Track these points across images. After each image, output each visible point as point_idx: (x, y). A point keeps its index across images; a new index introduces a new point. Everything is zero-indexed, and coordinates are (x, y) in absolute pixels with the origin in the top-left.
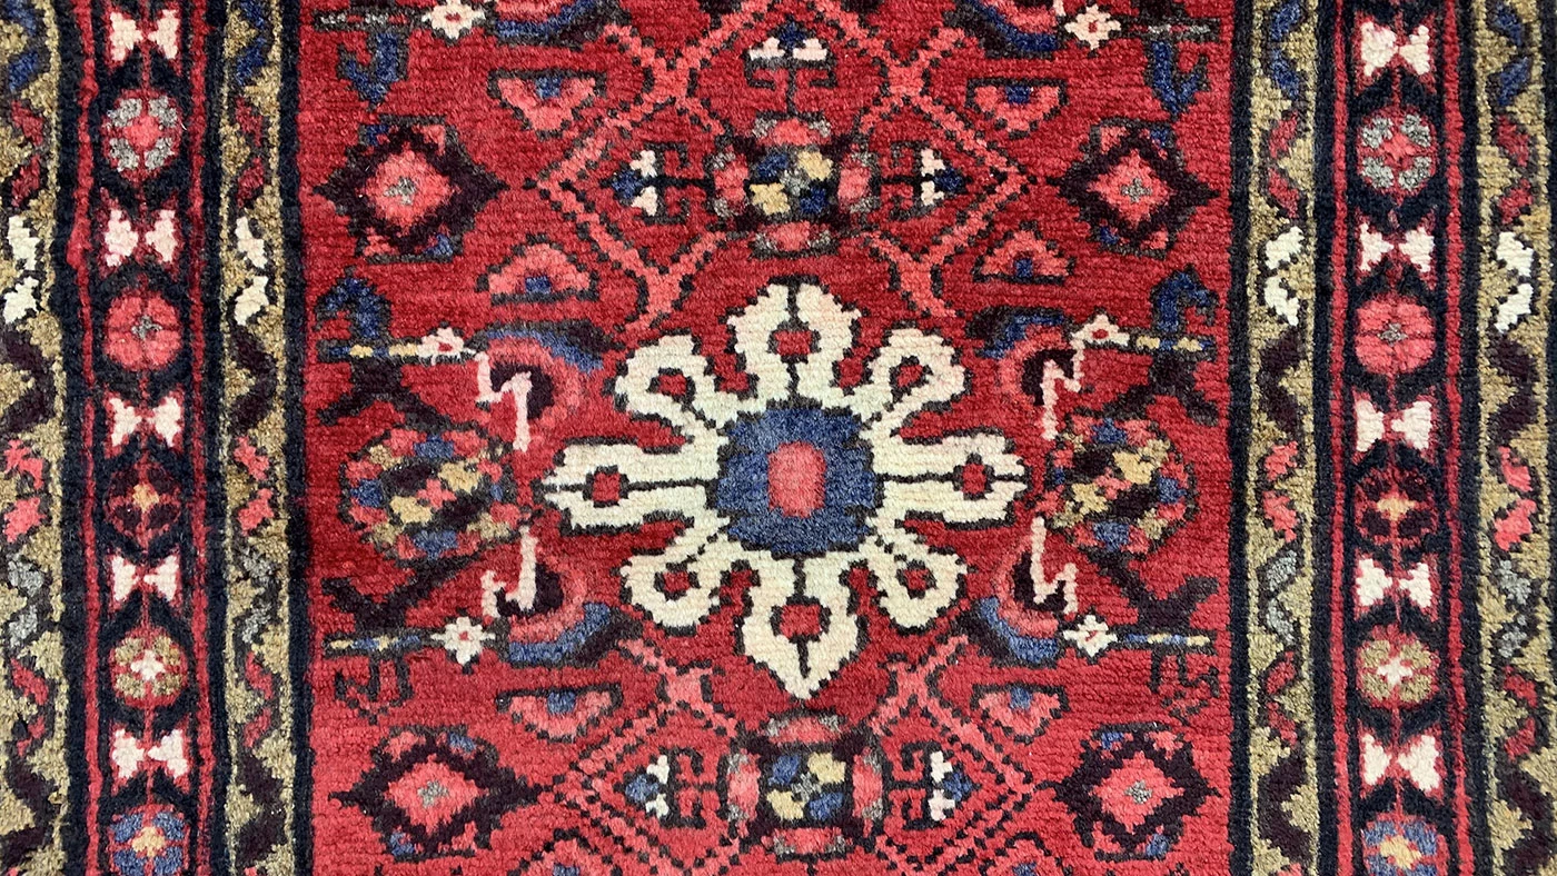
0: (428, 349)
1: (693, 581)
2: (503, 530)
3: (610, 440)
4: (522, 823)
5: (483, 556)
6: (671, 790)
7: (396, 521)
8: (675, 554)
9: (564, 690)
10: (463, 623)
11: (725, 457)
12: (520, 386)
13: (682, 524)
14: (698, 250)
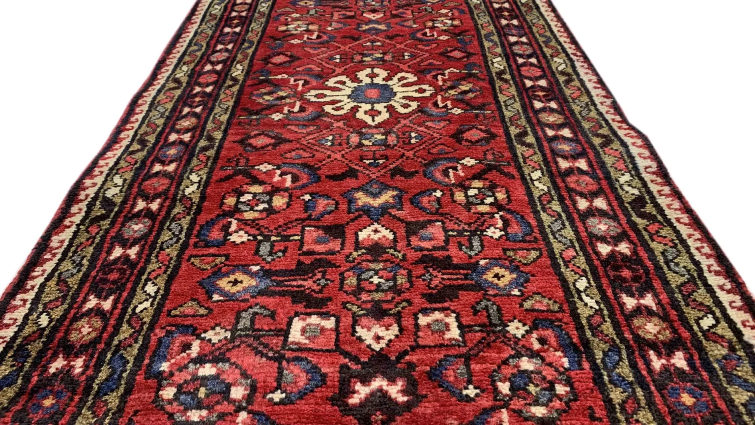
0: (279, 77)
1: (343, 109)
2: (292, 101)
3: (322, 89)
4: (286, 147)
5: (285, 105)
6: (332, 141)
7: (263, 99)
8: (338, 105)
9: (304, 125)
10: (278, 114)
11: (353, 92)
12: (301, 83)
13: (340, 101)
14: (349, 66)
